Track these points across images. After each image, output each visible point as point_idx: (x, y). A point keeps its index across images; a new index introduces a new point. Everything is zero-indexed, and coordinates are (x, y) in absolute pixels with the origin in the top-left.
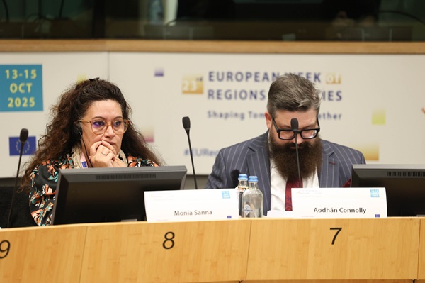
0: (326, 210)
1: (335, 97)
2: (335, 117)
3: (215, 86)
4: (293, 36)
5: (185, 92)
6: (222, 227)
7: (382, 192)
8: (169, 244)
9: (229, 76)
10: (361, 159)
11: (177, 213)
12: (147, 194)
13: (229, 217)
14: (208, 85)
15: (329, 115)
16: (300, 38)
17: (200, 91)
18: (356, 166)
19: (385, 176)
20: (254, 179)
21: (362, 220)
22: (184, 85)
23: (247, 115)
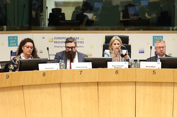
0: (79, 67)
1: (82, 42)
2: (82, 47)
3: (56, 40)
4: (73, 29)
5: (49, 42)
6: (56, 71)
7: (91, 63)
8: (44, 75)
9: (59, 38)
10: (87, 56)
11: (46, 68)
12: (39, 64)
13: (57, 69)
14: (54, 40)
15: (81, 46)
16: (75, 30)
17: (53, 42)
18: (85, 58)
19: (91, 60)
20: (63, 61)
21: (87, 69)
22: (49, 40)
23: (63, 47)
